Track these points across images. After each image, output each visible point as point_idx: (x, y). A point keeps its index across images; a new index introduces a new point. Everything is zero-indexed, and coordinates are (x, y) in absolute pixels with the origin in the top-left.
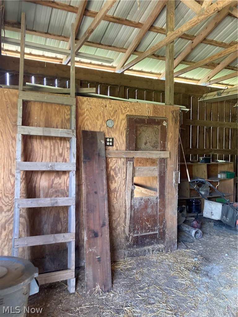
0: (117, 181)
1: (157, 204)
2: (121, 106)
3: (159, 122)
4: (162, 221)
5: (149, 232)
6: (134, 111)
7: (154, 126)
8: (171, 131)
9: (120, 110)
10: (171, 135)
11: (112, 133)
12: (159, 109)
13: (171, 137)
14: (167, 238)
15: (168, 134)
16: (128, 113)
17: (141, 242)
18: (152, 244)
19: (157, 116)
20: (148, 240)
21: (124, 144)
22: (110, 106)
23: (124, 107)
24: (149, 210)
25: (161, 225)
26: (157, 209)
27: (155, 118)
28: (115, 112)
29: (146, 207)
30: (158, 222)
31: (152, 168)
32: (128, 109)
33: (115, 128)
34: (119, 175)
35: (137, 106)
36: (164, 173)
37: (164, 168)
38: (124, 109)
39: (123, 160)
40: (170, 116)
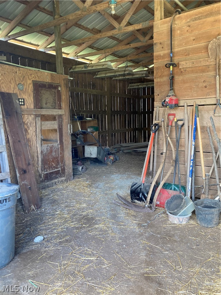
0: (29, 133)
1: (58, 149)
2: (28, 73)
3: (56, 87)
4: (63, 161)
5: (54, 169)
6: (37, 77)
7: (52, 90)
8: (64, 94)
9: (27, 76)
10: (64, 97)
11: (22, 94)
12: (55, 77)
13: (64, 98)
14: (66, 173)
15: (62, 96)
16: (33, 79)
17: (50, 177)
18: (57, 178)
19: (53, 82)
20: (54, 175)
21: (32, 103)
22: (19, 72)
23: (30, 73)
24: (54, 154)
25: (62, 163)
26: (58, 153)
27: (52, 84)
28: (24, 78)
29: (51, 151)
30: (60, 162)
31: (53, 122)
32: (33, 75)
33: (24, 90)
34: (31, 128)
35: (40, 74)
36: (62, 126)
37: (61, 122)
38: (30, 76)
39: (32, 116)
40: (62, 83)
